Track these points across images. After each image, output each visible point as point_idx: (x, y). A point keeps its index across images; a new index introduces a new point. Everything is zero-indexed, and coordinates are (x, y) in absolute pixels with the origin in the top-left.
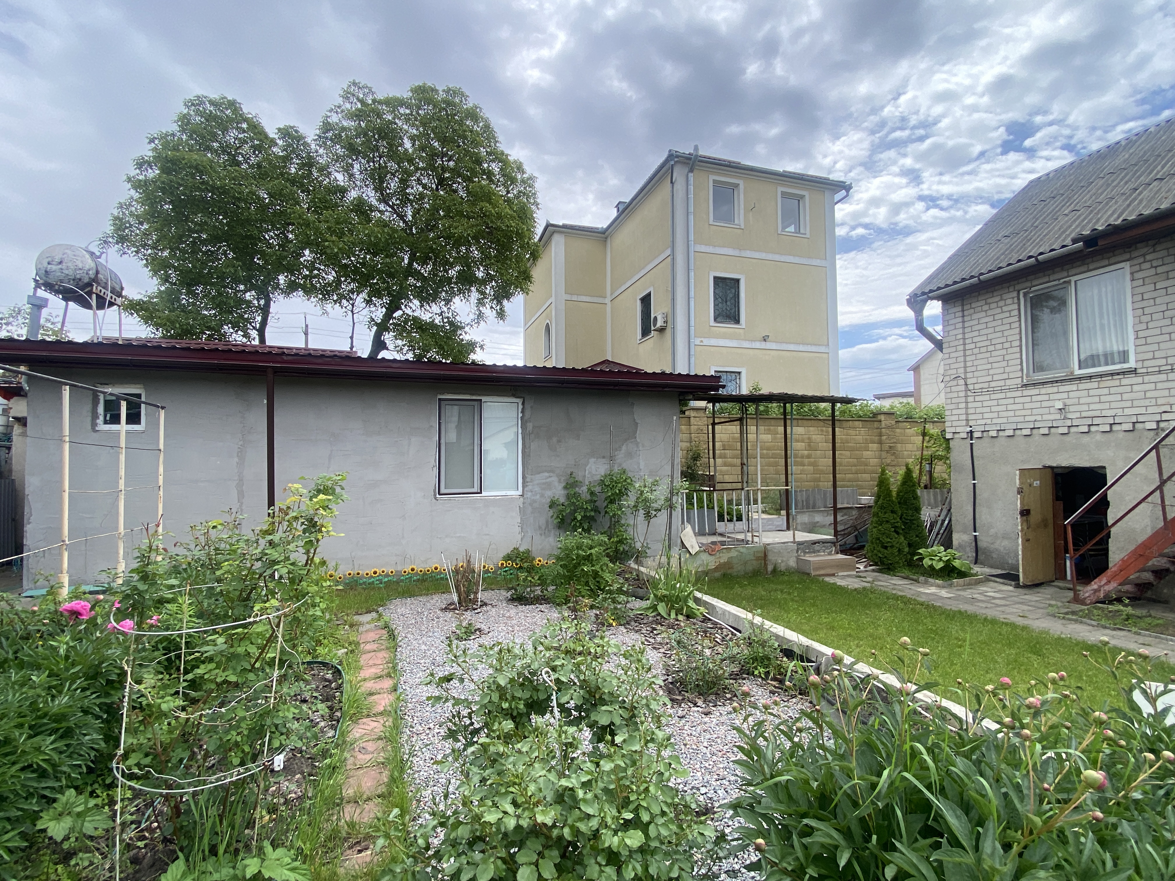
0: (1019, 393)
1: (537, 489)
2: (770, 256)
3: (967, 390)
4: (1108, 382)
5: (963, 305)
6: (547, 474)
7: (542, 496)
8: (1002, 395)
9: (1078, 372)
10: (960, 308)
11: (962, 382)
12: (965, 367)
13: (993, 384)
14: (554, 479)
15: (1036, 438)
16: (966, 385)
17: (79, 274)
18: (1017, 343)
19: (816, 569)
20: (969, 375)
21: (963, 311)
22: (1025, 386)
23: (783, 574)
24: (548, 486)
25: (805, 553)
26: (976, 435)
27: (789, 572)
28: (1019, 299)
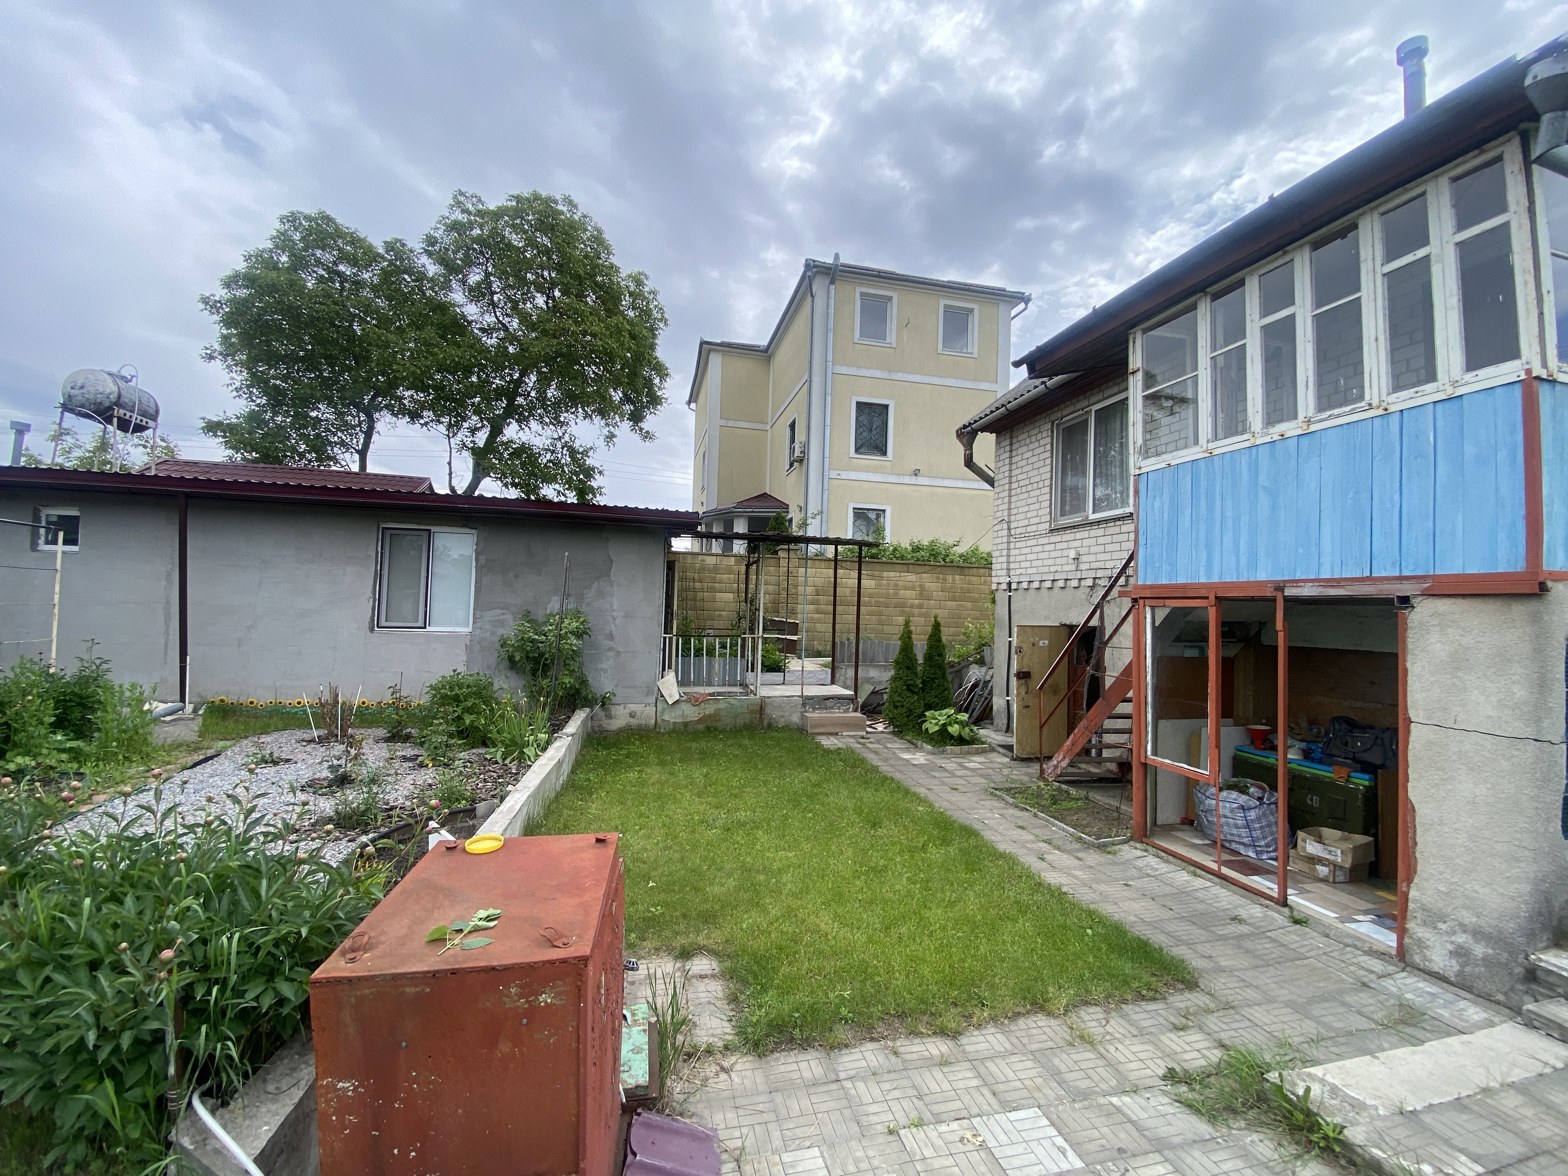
0: (1046, 540)
1: (487, 626)
2: (927, 379)
3: (1010, 535)
4: (1112, 529)
5: (1011, 438)
6: (499, 611)
7: (493, 634)
8: (1034, 542)
9: (1092, 517)
10: (1008, 442)
11: (1005, 526)
12: (1009, 509)
13: (1029, 529)
14: (509, 617)
15: (1056, 591)
16: (1009, 529)
17: (100, 398)
18: (1048, 483)
19: (816, 726)
20: (1013, 518)
21: (1011, 444)
22: (1052, 531)
23: (778, 729)
24: (501, 623)
25: (814, 709)
26: (1014, 586)
27: (787, 728)
28: (1052, 432)
